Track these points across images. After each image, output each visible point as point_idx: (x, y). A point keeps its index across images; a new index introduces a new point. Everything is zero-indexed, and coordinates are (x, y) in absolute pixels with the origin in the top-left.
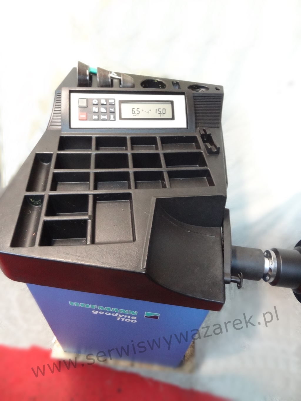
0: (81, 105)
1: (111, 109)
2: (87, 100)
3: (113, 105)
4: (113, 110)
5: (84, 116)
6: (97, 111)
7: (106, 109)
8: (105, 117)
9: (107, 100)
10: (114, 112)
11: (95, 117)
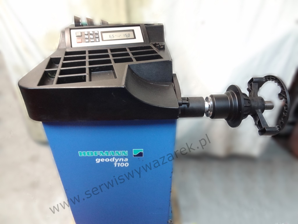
0: (78, 35)
1: (96, 36)
2: (81, 33)
3: (97, 34)
4: (97, 36)
5: (80, 41)
6: (88, 37)
7: (93, 36)
8: (93, 40)
9: (93, 32)
10: (98, 38)
11: (87, 41)
